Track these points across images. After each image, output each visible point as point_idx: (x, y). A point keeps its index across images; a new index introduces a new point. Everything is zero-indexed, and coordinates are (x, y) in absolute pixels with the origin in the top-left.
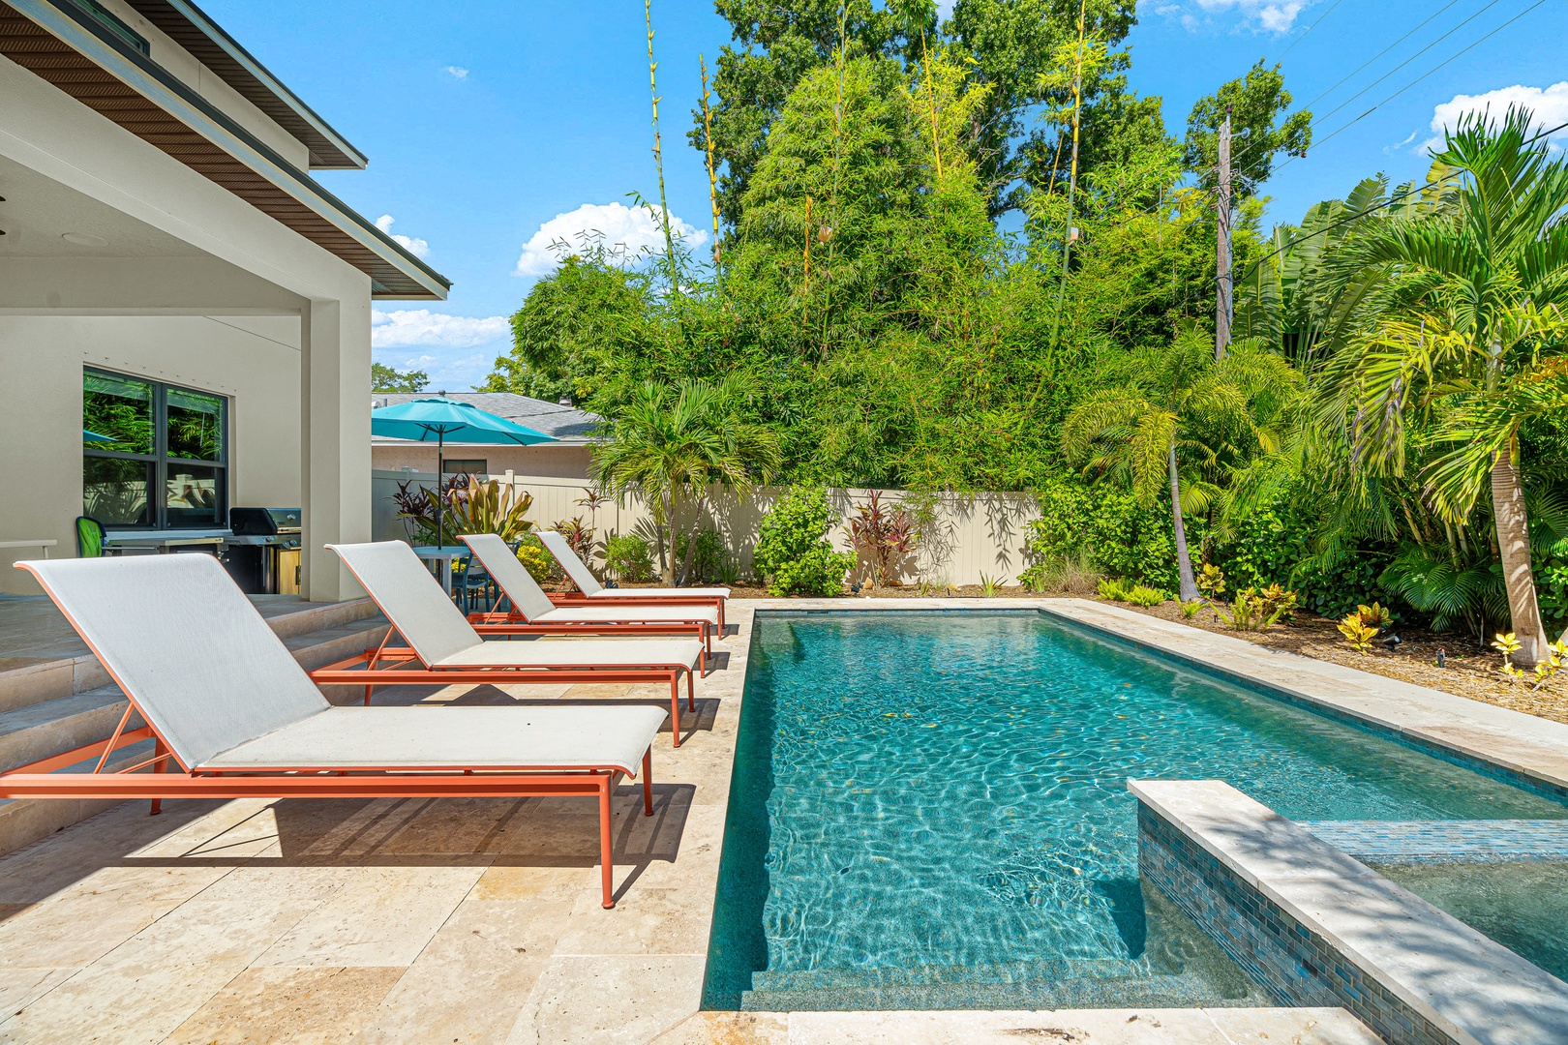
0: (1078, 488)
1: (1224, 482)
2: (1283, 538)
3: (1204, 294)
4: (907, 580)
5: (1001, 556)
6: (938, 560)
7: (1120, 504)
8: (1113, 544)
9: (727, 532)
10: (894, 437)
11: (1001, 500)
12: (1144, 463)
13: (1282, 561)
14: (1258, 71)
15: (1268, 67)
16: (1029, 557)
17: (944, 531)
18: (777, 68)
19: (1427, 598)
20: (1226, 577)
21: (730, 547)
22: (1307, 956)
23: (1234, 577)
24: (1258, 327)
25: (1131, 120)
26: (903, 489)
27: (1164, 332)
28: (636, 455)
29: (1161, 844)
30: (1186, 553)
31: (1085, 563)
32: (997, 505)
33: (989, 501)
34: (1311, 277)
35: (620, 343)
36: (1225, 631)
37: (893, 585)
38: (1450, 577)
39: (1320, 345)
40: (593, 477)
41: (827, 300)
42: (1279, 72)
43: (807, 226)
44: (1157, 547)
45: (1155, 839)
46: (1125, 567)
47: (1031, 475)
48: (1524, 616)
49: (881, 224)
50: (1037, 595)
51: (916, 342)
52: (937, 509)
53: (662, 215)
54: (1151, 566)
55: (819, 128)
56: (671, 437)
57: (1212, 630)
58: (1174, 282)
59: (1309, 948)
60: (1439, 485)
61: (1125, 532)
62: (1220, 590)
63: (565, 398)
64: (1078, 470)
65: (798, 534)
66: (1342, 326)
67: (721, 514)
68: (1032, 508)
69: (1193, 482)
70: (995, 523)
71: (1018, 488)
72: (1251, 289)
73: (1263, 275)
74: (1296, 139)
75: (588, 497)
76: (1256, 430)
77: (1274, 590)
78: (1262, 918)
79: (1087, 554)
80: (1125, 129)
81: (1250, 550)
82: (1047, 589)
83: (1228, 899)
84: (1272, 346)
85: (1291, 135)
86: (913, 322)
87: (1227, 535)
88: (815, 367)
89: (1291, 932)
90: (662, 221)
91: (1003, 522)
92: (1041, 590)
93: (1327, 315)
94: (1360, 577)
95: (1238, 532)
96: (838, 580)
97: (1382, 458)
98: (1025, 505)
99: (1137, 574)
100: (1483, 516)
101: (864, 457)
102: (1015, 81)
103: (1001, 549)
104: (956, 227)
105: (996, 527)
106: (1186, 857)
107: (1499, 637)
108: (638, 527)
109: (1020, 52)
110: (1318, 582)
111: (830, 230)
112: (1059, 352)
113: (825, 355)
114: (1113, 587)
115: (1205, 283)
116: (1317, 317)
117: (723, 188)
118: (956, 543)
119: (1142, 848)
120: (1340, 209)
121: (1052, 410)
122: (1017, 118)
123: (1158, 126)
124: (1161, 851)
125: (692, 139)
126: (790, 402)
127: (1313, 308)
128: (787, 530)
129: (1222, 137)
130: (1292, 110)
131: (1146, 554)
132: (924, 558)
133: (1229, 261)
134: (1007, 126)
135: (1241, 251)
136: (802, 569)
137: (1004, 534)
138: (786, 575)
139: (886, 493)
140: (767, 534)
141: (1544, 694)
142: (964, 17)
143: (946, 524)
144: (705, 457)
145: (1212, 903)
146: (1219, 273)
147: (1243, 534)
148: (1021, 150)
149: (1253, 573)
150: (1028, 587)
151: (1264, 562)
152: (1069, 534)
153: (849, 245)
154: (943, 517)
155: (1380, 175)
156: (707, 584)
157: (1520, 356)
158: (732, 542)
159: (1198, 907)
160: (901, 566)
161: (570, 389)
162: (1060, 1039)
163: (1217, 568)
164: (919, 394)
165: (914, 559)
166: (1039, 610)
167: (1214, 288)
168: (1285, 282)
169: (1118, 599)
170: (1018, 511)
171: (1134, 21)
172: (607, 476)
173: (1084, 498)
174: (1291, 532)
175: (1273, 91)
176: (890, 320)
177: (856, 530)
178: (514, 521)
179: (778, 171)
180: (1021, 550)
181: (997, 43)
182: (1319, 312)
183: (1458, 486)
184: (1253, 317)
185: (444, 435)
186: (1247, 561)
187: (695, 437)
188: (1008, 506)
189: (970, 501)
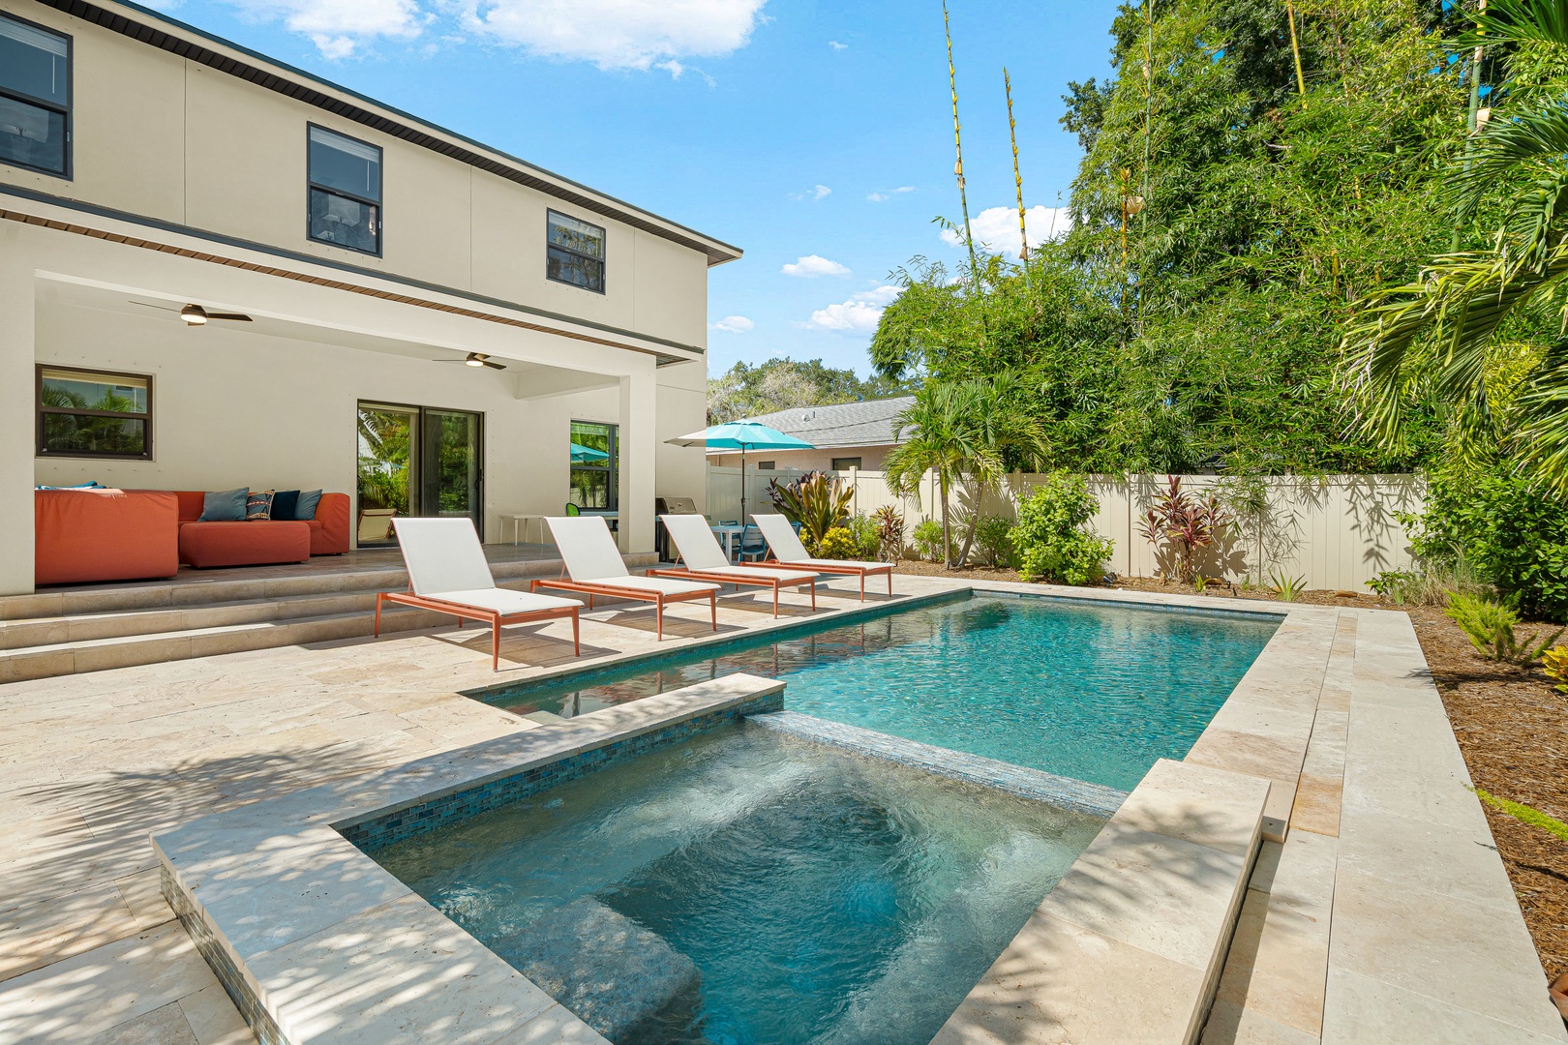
4: (1231, 578)
5: (1371, 553)
6: (1275, 555)
11: (1372, 485)
17: (1282, 521)
32: (1366, 490)
33: (1352, 485)
37: (1215, 581)
43: (1122, 199)
52: (1272, 496)
70: (1362, 512)
91: (1376, 512)
92: (1399, 601)
98: (1412, 489)
103: (1371, 544)
105: (1364, 517)
113: (1140, 333)
118: (1301, 537)
126: (1088, 388)
132: (1255, 554)
137: (1377, 527)
143: (1287, 513)
150: (1382, 596)
154: (1281, 506)
160: (1224, 561)
165: (1242, 554)
170: (1400, 497)
177: (1152, 519)
180: (1405, 549)
187: (956, 432)
188: (1385, 489)
189: (1322, 486)
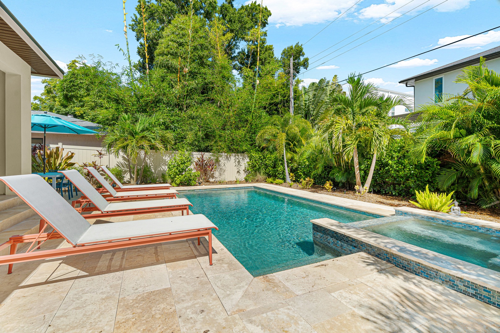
0: (259, 153)
1: (295, 152)
2: (308, 166)
3: (287, 102)
4: (211, 180)
5: (238, 172)
6: (221, 174)
7: (271, 157)
8: (270, 168)
9: (152, 166)
10: (207, 136)
11: (238, 156)
12: (280, 146)
13: (308, 172)
14: (297, 45)
15: (300, 44)
16: (246, 172)
17: (223, 165)
18: (164, 11)
19: (339, 179)
20: (295, 176)
21: (153, 171)
22: (354, 245)
23: (297, 176)
24: (299, 112)
25: (266, 50)
26: (211, 152)
27: (277, 111)
28: (122, 139)
29: (319, 232)
30: (287, 170)
31: (262, 173)
32: (237, 157)
33: (235, 156)
34: (311, 100)
35: (109, 98)
36: (300, 189)
37: (208, 181)
38: (343, 174)
39: (312, 118)
40: (104, 146)
41: (186, 91)
42: (302, 47)
43: (179, 67)
44: (280, 168)
45: (317, 231)
46: (273, 174)
47: (247, 149)
48: (359, 182)
49: (203, 70)
50: (249, 183)
51: (213, 108)
52: (220, 159)
53: (127, 55)
54: (279, 174)
55: (184, 35)
56: (136, 133)
57: (297, 189)
58: (280, 98)
59: (355, 243)
60: (346, 153)
61: (272, 165)
62: (294, 179)
63: (70, 115)
64: (259, 147)
65: (182, 166)
66: (317, 114)
67: (150, 160)
68: (247, 158)
69: (288, 152)
70: (236, 162)
71: (243, 152)
72: (298, 102)
73: (301, 99)
74: (305, 64)
75: (98, 153)
76: (302, 138)
77: (307, 179)
78: (344, 241)
79: (262, 171)
80: (265, 53)
81: (301, 169)
82: (252, 181)
83: (337, 239)
84: (302, 117)
85: (304, 63)
86: (213, 101)
87: (295, 165)
88: (181, 112)
89: (351, 241)
90: (127, 57)
91: (239, 162)
92: (250, 181)
93: (314, 110)
94: (325, 175)
95: (298, 164)
96: (195, 181)
97: (337, 147)
98: (245, 157)
99: (275, 176)
100: (353, 160)
101: (199, 142)
102: (238, 33)
103: (238, 170)
104: (225, 75)
105: (237, 163)
106: (326, 233)
107: (356, 186)
108: (117, 165)
109: (239, 25)
110: (316, 176)
111: (187, 69)
112: (254, 114)
113: (185, 109)
114: (270, 180)
115: (287, 99)
116: (311, 111)
117: (141, 46)
118: (226, 169)
119: (314, 234)
120: (317, 85)
121: (252, 130)
122: (238, 44)
123: (273, 54)
124: (319, 234)
125: (131, 27)
126: (174, 123)
127: (311, 109)
128: (179, 165)
129: (291, 61)
130: (305, 56)
131: (278, 170)
132: (217, 174)
133: (293, 94)
134: (235, 45)
135: (295, 92)
136: (184, 177)
137: (239, 166)
138: (178, 179)
139: (206, 153)
140: (170, 167)
141: (363, 198)
142: (223, 10)
143: (223, 163)
144: (149, 141)
145: (332, 241)
146: (291, 97)
147: (299, 165)
148: (239, 53)
149: (301, 175)
150: (247, 181)
151: (304, 172)
152: (257, 166)
153: (193, 75)
154: (222, 161)
155: (325, 78)
156: (146, 183)
157: (359, 126)
158: (154, 169)
159: (329, 243)
160: (210, 176)
161: (73, 112)
162: (324, 266)
163: (293, 174)
164: (215, 124)
165: (214, 174)
166: (254, 187)
167: (289, 101)
168: (305, 101)
169: (272, 183)
170: (243, 159)
171: (268, 24)
172: (110, 146)
173: (261, 155)
174: (310, 164)
175: (301, 51)
176: (205, 100)
177: (196, 165)
178: (66, 163)
179: (168, 46)
180: (244, 170)
181: (233, 20)
182: (312, 110)
183: (349, 154)
184: (299, 109)
185: (46, 129)
186: (300, 172)
187: (145, 133)
188: (240, 157)
189: (230, 156)
